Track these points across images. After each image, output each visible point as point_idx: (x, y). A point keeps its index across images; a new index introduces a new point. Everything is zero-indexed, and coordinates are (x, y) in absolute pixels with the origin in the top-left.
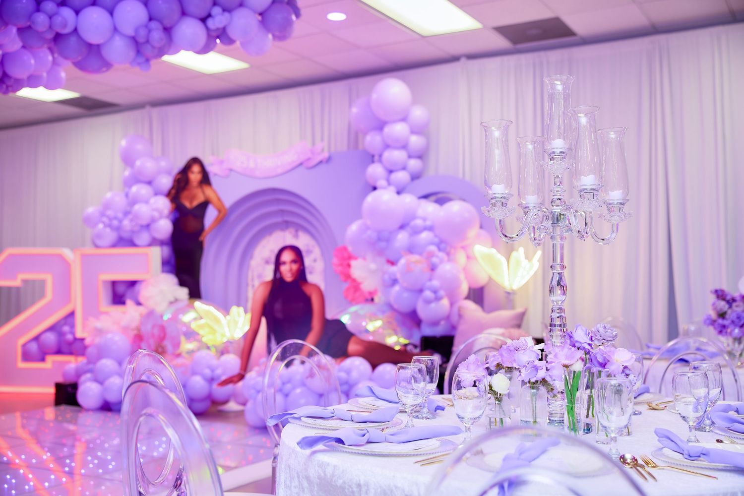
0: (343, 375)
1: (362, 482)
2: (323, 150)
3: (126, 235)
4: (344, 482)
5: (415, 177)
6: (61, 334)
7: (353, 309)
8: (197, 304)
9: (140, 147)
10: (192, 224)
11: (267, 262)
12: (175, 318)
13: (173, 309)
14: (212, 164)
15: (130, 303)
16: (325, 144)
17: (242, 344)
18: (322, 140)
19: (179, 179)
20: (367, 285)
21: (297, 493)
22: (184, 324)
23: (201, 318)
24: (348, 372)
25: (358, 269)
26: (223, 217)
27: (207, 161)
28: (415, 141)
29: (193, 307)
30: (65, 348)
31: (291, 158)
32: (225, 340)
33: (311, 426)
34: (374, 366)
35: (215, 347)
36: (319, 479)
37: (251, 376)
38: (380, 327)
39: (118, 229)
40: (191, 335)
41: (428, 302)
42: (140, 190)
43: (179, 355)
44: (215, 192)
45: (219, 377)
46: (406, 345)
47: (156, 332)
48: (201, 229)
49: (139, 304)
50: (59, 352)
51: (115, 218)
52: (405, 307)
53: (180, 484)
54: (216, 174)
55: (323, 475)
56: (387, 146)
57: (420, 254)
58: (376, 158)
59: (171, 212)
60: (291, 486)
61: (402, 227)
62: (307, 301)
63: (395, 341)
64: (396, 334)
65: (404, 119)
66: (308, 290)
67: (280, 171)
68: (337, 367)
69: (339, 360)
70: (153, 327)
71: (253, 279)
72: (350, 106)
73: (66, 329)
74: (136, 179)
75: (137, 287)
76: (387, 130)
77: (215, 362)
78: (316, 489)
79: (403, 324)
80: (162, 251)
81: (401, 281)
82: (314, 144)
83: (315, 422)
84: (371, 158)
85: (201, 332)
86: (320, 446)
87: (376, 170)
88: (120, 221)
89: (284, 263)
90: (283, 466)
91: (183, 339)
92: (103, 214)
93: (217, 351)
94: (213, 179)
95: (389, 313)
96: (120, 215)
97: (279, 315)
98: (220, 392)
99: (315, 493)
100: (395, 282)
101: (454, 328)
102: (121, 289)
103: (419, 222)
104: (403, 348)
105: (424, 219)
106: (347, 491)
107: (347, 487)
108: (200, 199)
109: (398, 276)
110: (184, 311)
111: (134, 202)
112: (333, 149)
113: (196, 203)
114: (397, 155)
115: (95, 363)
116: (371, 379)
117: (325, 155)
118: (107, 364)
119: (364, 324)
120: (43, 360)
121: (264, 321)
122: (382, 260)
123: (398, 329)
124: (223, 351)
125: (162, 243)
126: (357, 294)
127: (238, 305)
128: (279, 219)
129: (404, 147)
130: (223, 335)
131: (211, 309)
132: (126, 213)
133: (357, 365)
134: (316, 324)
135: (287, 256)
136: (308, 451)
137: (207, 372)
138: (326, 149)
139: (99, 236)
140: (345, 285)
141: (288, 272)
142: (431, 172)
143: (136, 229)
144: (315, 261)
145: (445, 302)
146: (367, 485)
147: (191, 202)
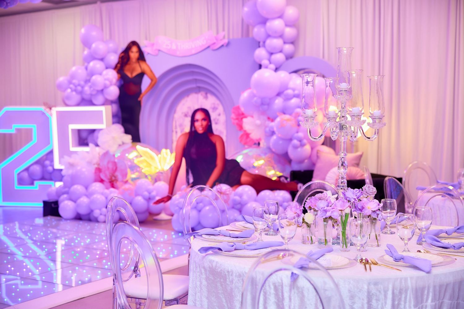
0: (237, 198)
1: (230, 270)
2: (224, 37)
3: (86, 97)
4: (221, 270)
5: (289, 57)
6: (44, 166)
7: (245, 151)
8: (139, 147)
9: (94, 33)
10: (133, 88)
11: (186, 116)
12: (122, 157)
13: (122, 149)
14: (146, 46)
15: (91, 145)
16: (226, 33)
17: (169, 175)
18: (224, 30)
19: (122, 56)
20: (255, 135)
21: (199, 275)
22: (130, 160)
23: (141, 156)
24: (241, 196)
25: (248, 124)
26: (154, 83)
27: (143, 44)
28: (289, 32)
29: (135, 149)
30: (47, 176)
31: (201, 43)
32: (157, 171)
33: (207, 240)
34: (258, 192)
35: (151, 176)
36: (209, 268)
37: (176, 197)
38: (262, 165)
39: (81, 93)
40: (134, 168)
41: (296, 147)
42: (96, 65)
43: (126, 182)
44: (148, 66)
45: (154, 197)
46: (280, 177)
47: (110, 166)
48: (139, 93)
49: (97, 145)
50: (43, 179)
51: (79, 85)
52: (280, 151)
53: (137, 270)
54: (148, 53)
55: (211, 266)
56: (269, 36)
57: (290, 114)
58: (261, 44)
59: (118, 80)
60: (196, 272)
61: (279, 95)
62: (214, 146)
63: (273, 174)
64: (274, 169)
65: (281, 17)
66: (214, 139)
67: (194, 52)
68: (233, 192)
69: (234, 187)
70: (108, 163)
71: (176, 128)
72: (243, 5)
73: (47, 162)
74: (92, 57)
75: (96, 133)
76: (268, 24)
77: (151, 187)
78: (208, 273)
79: (279, 162)
80: (112, 107)
81: (277, 133)
82: (218, 33)
83: (210, 237)
84: (258, 44)
85: (141, 166)
86: (210, 252)
87: (261, 53)
88: (83, 87)
89: (197, 120)
90: (192, 261)
91: (129, 171)
92: (70, 82)
93: (152, 178)
94: (147, 57)
95: (269, 155)
96: (82, 83)
97: (194, 156)
98: (154, 208)
99: (208, 275)
100: (273, 133)
101: (314, 164)
102: (84, 135)
103: (290, 92)
104: (278, 179)
105: (294, 90)
106: (222, 274)
107: (223, 272)
108: (138, 71)
109: (275, 129)
110: (129, 151)
111: (92, 74)
112: (231, 37)
113: (135, 74)
114: (276, 42)
115: (70, 188)
116: (256, 201)
117: (226, 41)
118: (78, 188)
119: (252, 162)
120: (32, 184)
121: (184, 160)
122: (265, 118)
123: (275, 166)
124: (156, 179)
125: (112, 102)
126: (248, 140)
127: (166, 148)
128: (194, 86)
129: (281, 36)
130: (156, 168)
131: (147, 150)
132: (87, 81)
133: (247, 191)
134: (219, 162)
135: (199, 116)
136: (204, 254)
137: (146, 194)
138: (226, 37)
139: (68, 98)
140: (241, 133)
141: (200, 126)
142: (300, 54)
143: (94, 93)
144: (219, 115)
145: (308, 147)
146: (232, 271)
147: (132, 74)
